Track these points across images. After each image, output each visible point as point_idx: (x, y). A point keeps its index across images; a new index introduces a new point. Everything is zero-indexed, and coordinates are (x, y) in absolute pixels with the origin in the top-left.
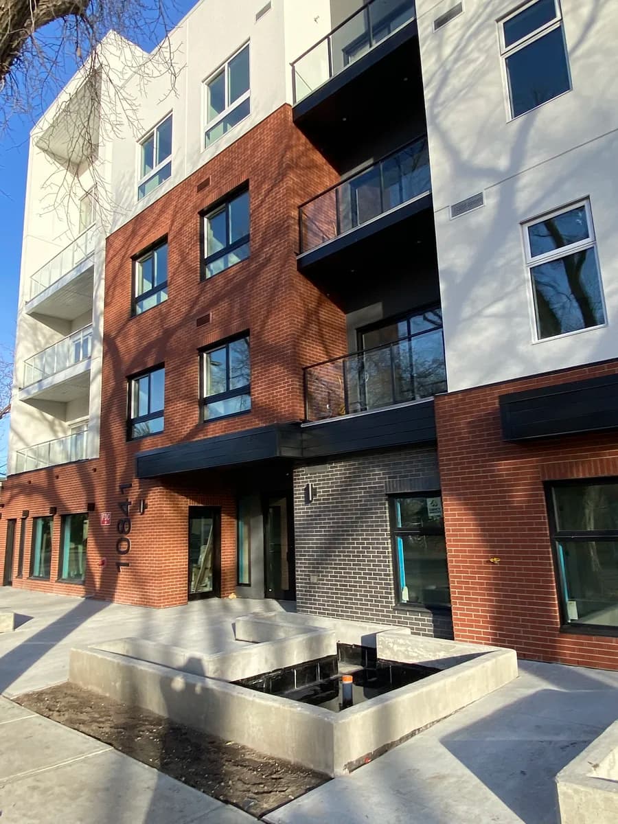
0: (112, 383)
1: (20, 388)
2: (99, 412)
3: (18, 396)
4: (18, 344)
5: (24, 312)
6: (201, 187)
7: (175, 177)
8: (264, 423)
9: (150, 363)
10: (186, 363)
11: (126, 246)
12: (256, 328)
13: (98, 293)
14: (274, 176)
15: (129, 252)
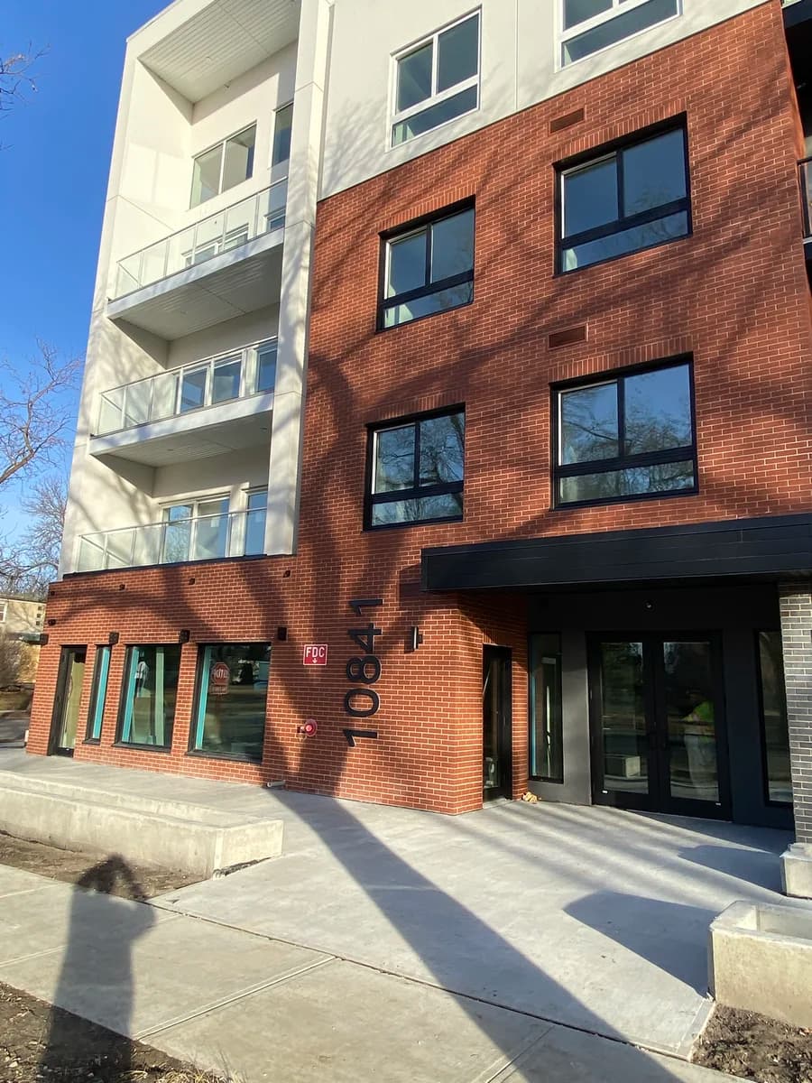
0: (329, 435)
1: (92, 435)
2: (293, 481)
3: (88, 448)
4: (91, 364)
5: (105, 315)
6: (560, 125)
7: (488, 109)
8: (736, 512)
9: (428, 402)
10: (521, 406)
11: (368, 216)
12: (709, 353)
13: (293, 290)
14: (752, 108)
15: (376, 225)
